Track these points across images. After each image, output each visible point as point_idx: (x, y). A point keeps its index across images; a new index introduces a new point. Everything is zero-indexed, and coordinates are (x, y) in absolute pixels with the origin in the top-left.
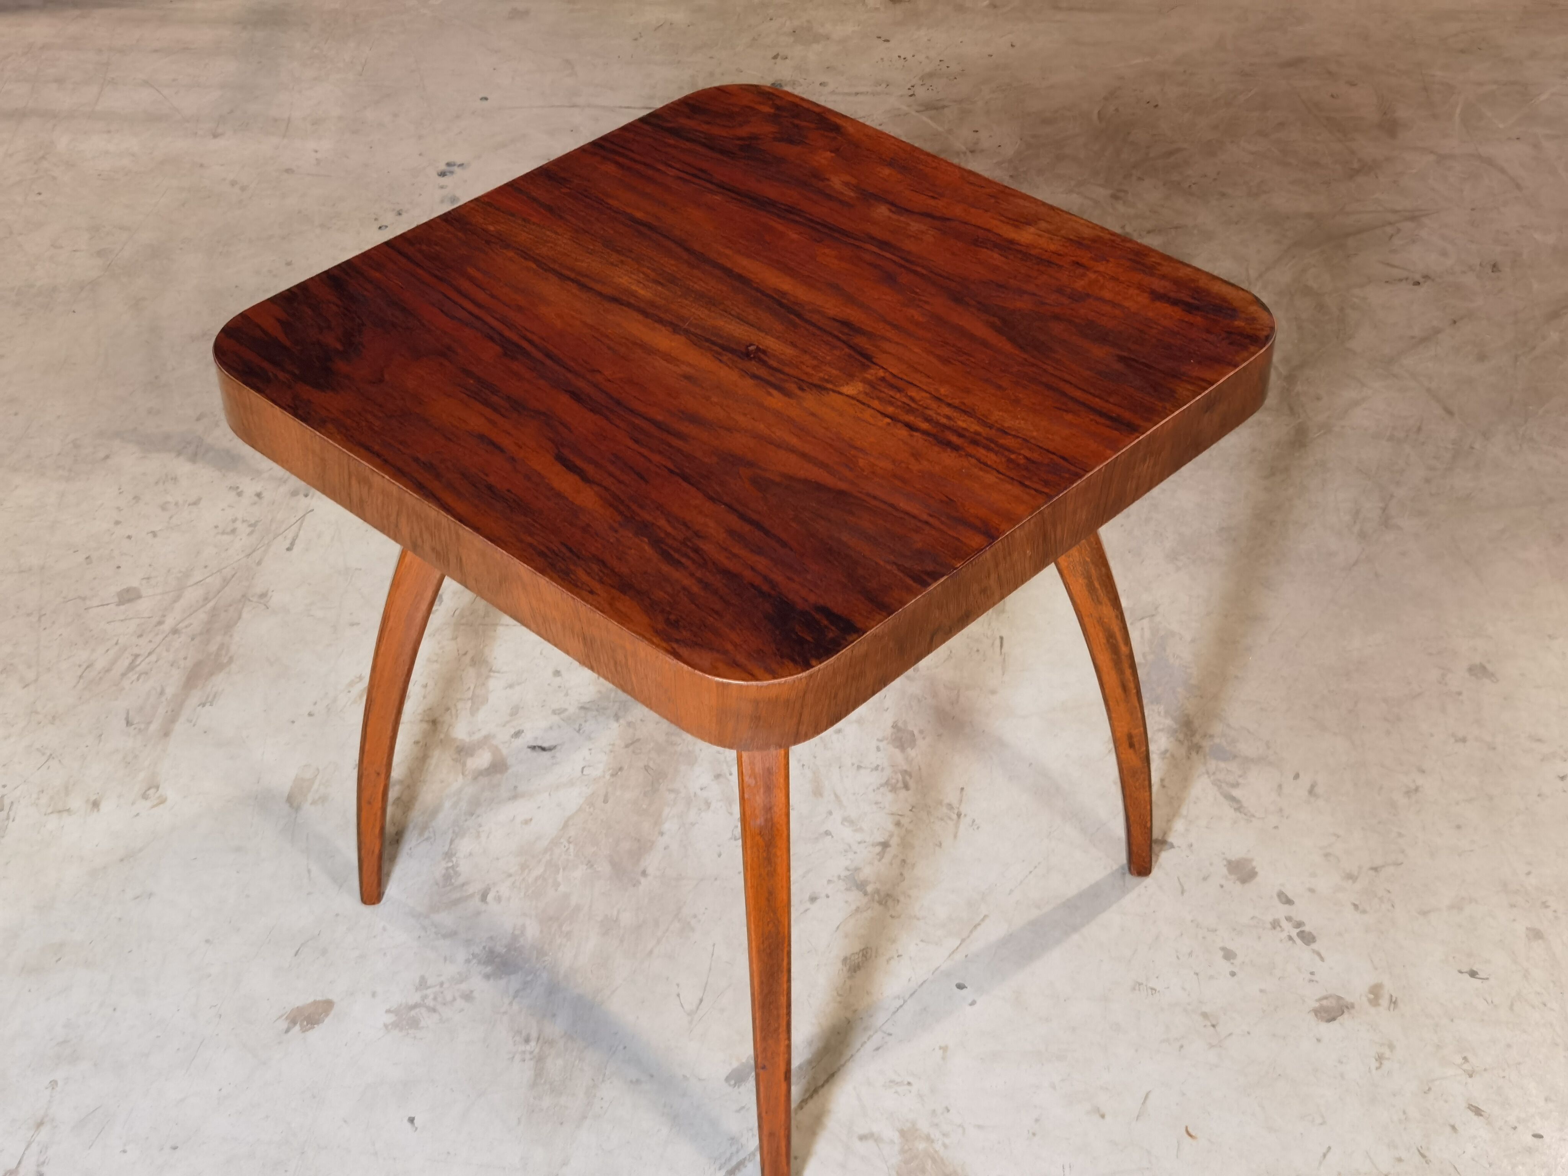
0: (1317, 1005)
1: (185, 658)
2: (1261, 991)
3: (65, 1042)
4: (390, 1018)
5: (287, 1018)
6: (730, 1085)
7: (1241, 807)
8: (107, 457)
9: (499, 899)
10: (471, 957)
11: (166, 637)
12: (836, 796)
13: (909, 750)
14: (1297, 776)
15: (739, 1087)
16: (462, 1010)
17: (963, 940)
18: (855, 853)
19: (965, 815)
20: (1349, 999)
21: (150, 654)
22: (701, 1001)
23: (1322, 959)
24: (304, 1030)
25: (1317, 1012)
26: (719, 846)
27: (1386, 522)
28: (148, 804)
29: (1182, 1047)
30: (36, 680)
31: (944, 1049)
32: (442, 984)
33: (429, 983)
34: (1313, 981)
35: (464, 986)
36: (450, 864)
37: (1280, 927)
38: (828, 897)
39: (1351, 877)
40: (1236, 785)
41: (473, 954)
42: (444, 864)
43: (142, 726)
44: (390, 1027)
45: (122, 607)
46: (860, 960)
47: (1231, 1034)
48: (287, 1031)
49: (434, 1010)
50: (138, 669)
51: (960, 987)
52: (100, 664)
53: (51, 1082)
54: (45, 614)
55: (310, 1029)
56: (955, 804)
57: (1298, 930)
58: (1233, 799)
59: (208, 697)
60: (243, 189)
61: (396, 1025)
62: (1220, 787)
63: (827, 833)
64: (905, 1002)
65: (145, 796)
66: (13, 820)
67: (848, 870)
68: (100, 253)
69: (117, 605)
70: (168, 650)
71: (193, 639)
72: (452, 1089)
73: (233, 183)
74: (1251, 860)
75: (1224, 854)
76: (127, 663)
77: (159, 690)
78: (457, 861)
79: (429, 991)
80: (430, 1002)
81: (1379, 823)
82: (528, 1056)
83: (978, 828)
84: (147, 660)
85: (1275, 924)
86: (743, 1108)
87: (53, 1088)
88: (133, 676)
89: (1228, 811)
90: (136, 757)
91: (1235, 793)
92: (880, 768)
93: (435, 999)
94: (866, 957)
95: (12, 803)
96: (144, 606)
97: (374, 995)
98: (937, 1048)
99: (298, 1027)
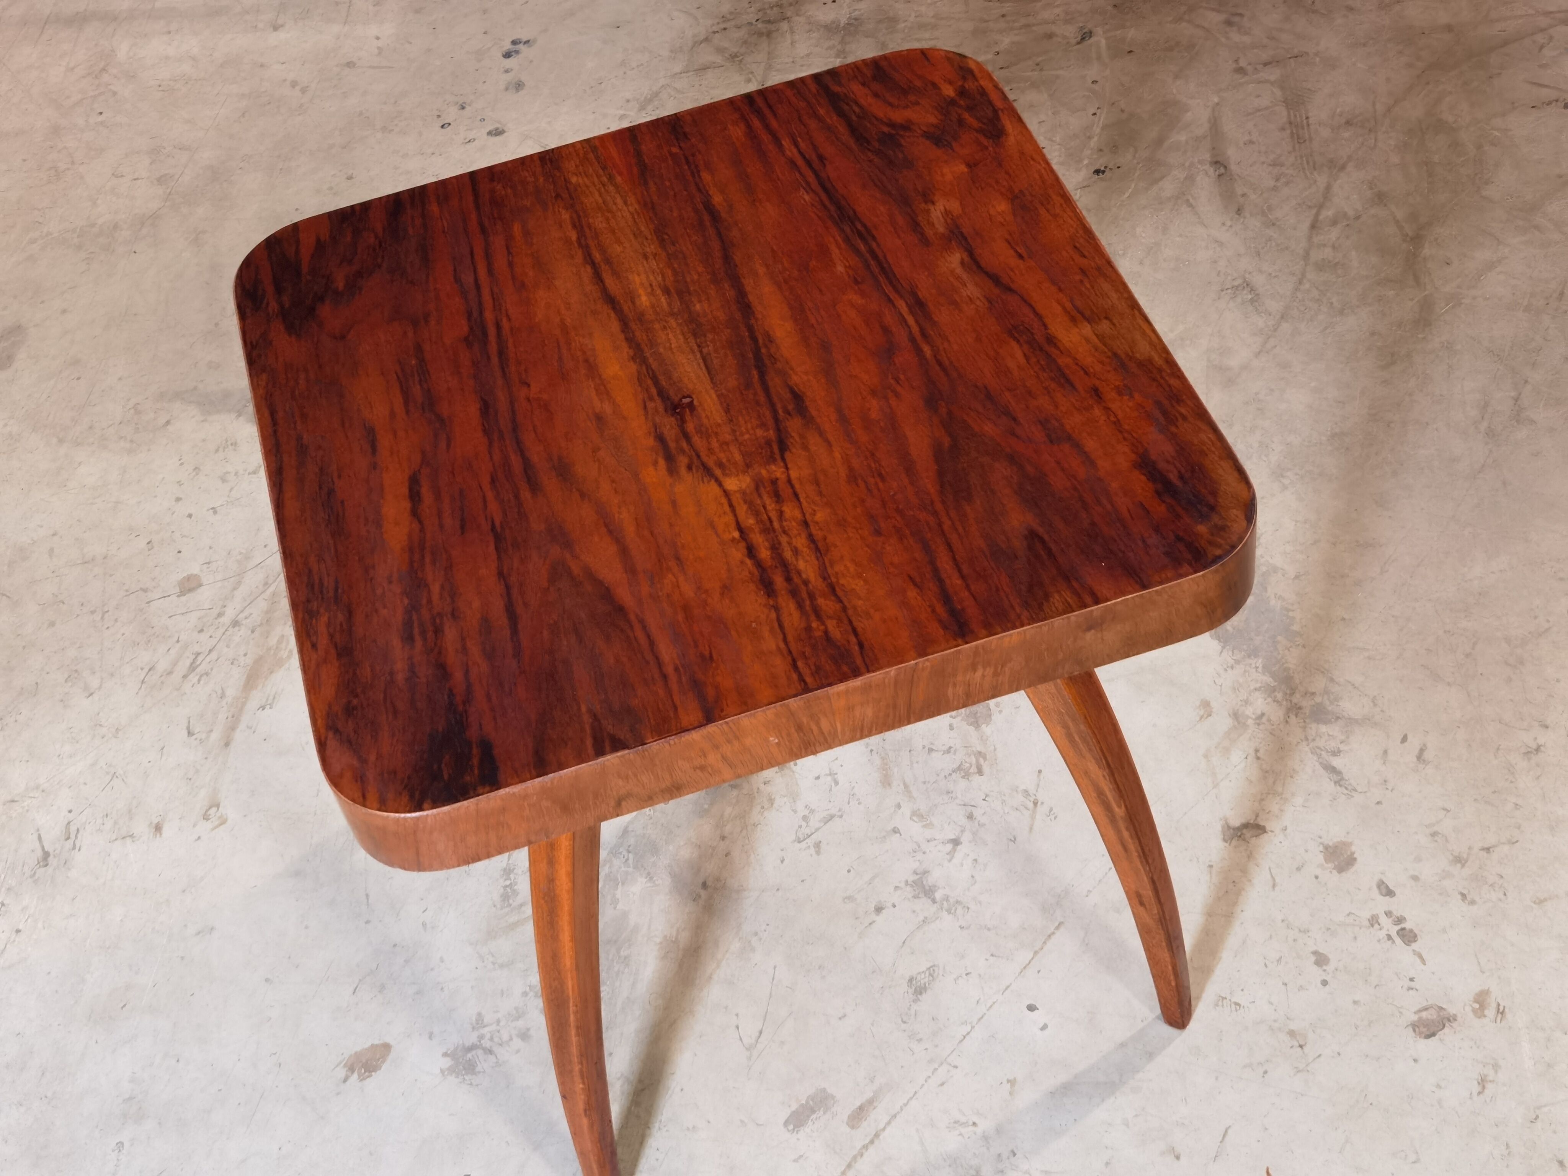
0: (1415, 1018)
1: (245, 655)
2: (1355, 1002)
3: (130, 1099)
4: (447, 1062)
5: (345, 1066)
6: (788, 1130)
7: (1342, 779)
8: (168, 423)
10: (528, 989)
11: (226, 630)
12: (906, 786)
13: (984, 726)
14: (1404, 739)
15: (797, 1133)
16: (518, 1051)
17: (1036, 953)
18: (924, 853)
19: (1042, 803)
20: (1452, 1010)
21: (210, 651)
22: (761, 1032)
23: (1423, 961)
24: (362, 1079)
25: (1414, 1026)
26: (782, 850)
27: (1518, 416)
28: (209, 825)
29: (1265, 1072)
30: (100, 688)
31: (1012, 1082)
32: (498, 1022)
33: (485, 1021)
34: (1412, 989)
35: (520, 1023)
36: (508, 882)
37: (1379, 924)
38: (894, 906)
39: (1459, 860)
40: (1336, 753)
41: (530, 986)
42: (502, 883)
43: (204, 736)
44: (446, 1073)
45: (183, 598)
46: (926, 980)
47: (1320, 1056)
48: (345, 1080)
49: (490, 1052)
50: (198, 670)
51: (1031, 1008)
52: (162, 666)
53: (117, 1144)
54: (108, 611)
55: (368, 1077)
56: (1032, 790)
57: (1399, 927)
58: (1333, 770)
59: (267, 700)
60: (304, 90)
61: (452, 1070)
62: (1319, 756)
63: (895, 831)
64: (973, 1027)
65: (206, 817)
66: (79, 850)
67: (917, 874)
68: (161, 180)
69: (178, 596)
70: (228, 646)
71: (253, 632)
72: (507, 1142)
73: (294, 84)
74: (1351, 844)
75: (1320, 837)
76: (188, 663)
77: (220, 692)
78: (515, 879)
79: (485, 1031)
80: (486, 1043)
81: (1494, 792)
83: (1055, 818)
84: (208, 659)
85: (1374, 921)
86: (801, 1156)
87: (120, 1151)
88: (193, 678)
89: (1327, 785)
90: (197, 771)
91: (1336, 762)
92: (952, 750)
93: (491, 1039)
94: (932, 976)
95: (78, 830)
96: (205, 596)
97: (431, 1036)
98: (1005, 1081)
99: (355, 1075)
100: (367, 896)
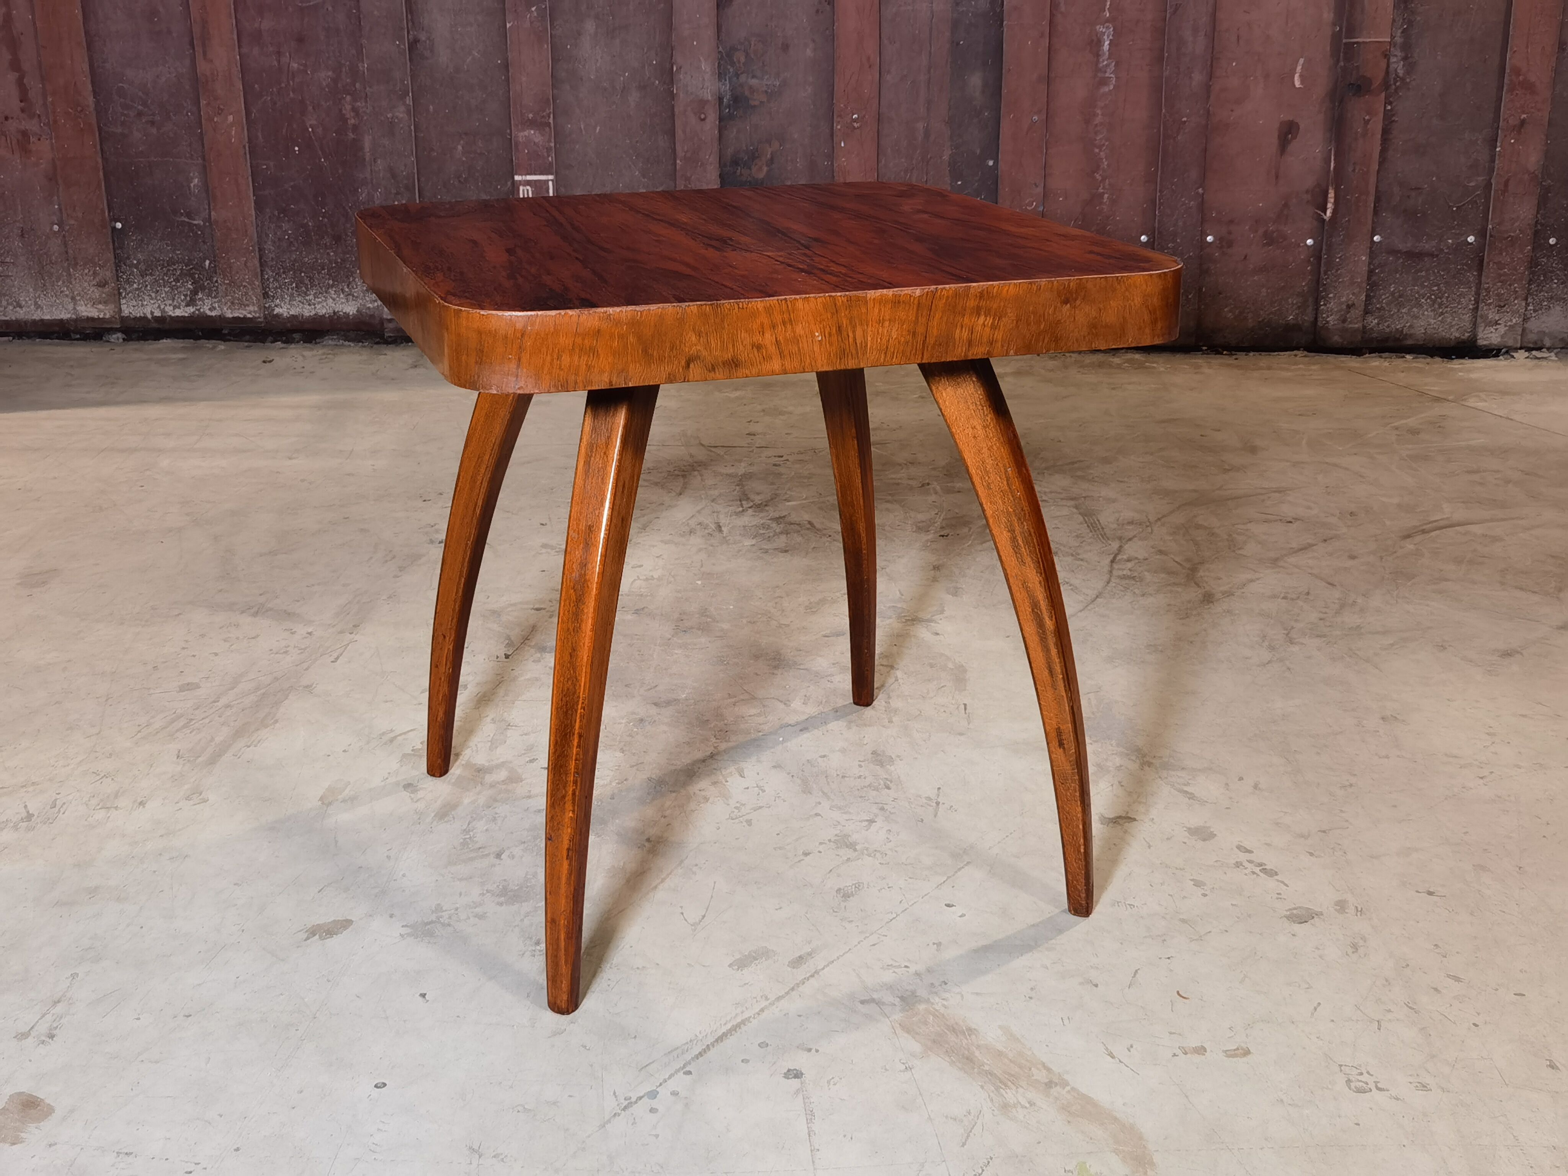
0: (1287, 914)
1: (235, 721)
2: (1233, 905)
3: (90, 948)
4: (406, 931)
5: (306, 932)
6: (733, 969)
7: (1195, 797)
8: (180, 614)
9: (512, 857)
10: (485, 892)
11: (219, 709)
12: (825, 793)
13: (889, 765)
14: (1241, 779)
15: (742, 970)
17: (949, 877)
18: (844, 826)
19: (944, 803)
20: (1317, 910)
21: (203, 718)
23: (1286, 885)
24: (322, 939)
25: (1288, 918)
26: (718, 823)
27: (1291, 641)
28: (190, 803)
29: (1164, 940)
30: (98, 734)
32: (457, 909)
33: (444, 908)
34: (1280, 898)
35: (478, 910)
36: (468, 838)
37: (1243, 866)
38: (820, 852)
39: (1302, 836)
40: (1186, 784)
41: (487, 890)
42: (462, 837)
43: (191, 759)
44: (405, 936)
45: (183, 693)
46: (853, 890)
47: (1210, 932)
48: (306, 940)
49: (449, 925)
50: (191, 727)
51: (949, 905)
52: (159, 724)
53: (72, 974)
54: (112, 698)
55: (328, 938)
56: (933, 797)
57: (1260, 868)
59: (253, 742)
61: (410, 935)
62: (1173, 786)
63: (818, 815)
64: (898, 915)
65: (188, 799)
66: (63, 814)
67: (839, 836)
69: (178, 692)
70: (220, 717)
71: (243, 710)
72: (462, 975)
75: (1183, 824)
76: (182, 723)
77: (209, 738)
78: (474, 834)
79: (443, 914)
80: (445, 920)
81: (1322, 805)
82: (538, 953)
83: (956, 809)
84: (201, 722)
85: (1238, 865)
86: (747, 983)
87: (73, 978)
88: (186, 731)
89: (1183, 799)
90: (183, 776)
91: (1187, 789)
92: (863, 776)
93: (450, 918)
94: (858, 888)
95: (63, 803)
96: (201, 693)
97: (391, 916)
98: (931, 944)
99: (317, 937)
100: (336, 842)
